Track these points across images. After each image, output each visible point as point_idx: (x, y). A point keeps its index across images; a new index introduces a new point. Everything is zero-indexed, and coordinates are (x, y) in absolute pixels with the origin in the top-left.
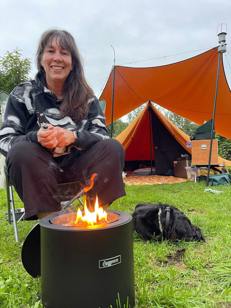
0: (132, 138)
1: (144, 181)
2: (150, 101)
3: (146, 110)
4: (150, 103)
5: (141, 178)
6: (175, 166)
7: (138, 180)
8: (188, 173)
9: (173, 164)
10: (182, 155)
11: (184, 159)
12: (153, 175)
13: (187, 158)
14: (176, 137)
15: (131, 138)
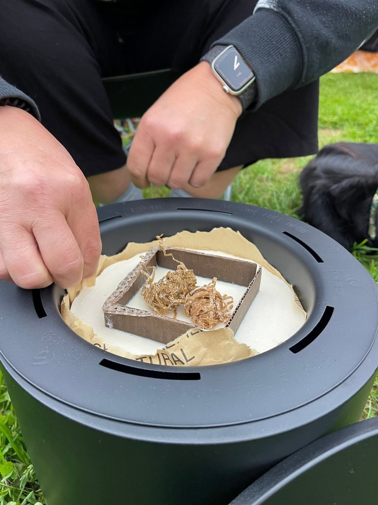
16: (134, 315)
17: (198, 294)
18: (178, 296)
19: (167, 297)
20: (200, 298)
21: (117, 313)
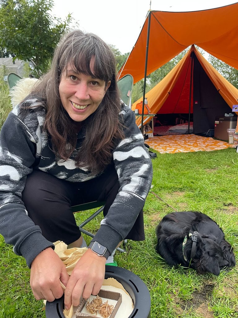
0: (169, 93)
1: (179, 144)
2: (194, 45)
3: (188, 56)
4: (193, 46)
5: (176, 139)
6: (216, 126)
7: (173, 143)
8: (230, 137)
9: (214, 124)
10: (226, 114)
11: (228, 119)
12: (190, 134)
13: (231, 118)
14: (222, 92)
15: (167, 93)
16: (85, 316)
17: (103, 306)
18: (97, 308)
19: (94, 308)
20: (103, 307)
21: (80, 315)
